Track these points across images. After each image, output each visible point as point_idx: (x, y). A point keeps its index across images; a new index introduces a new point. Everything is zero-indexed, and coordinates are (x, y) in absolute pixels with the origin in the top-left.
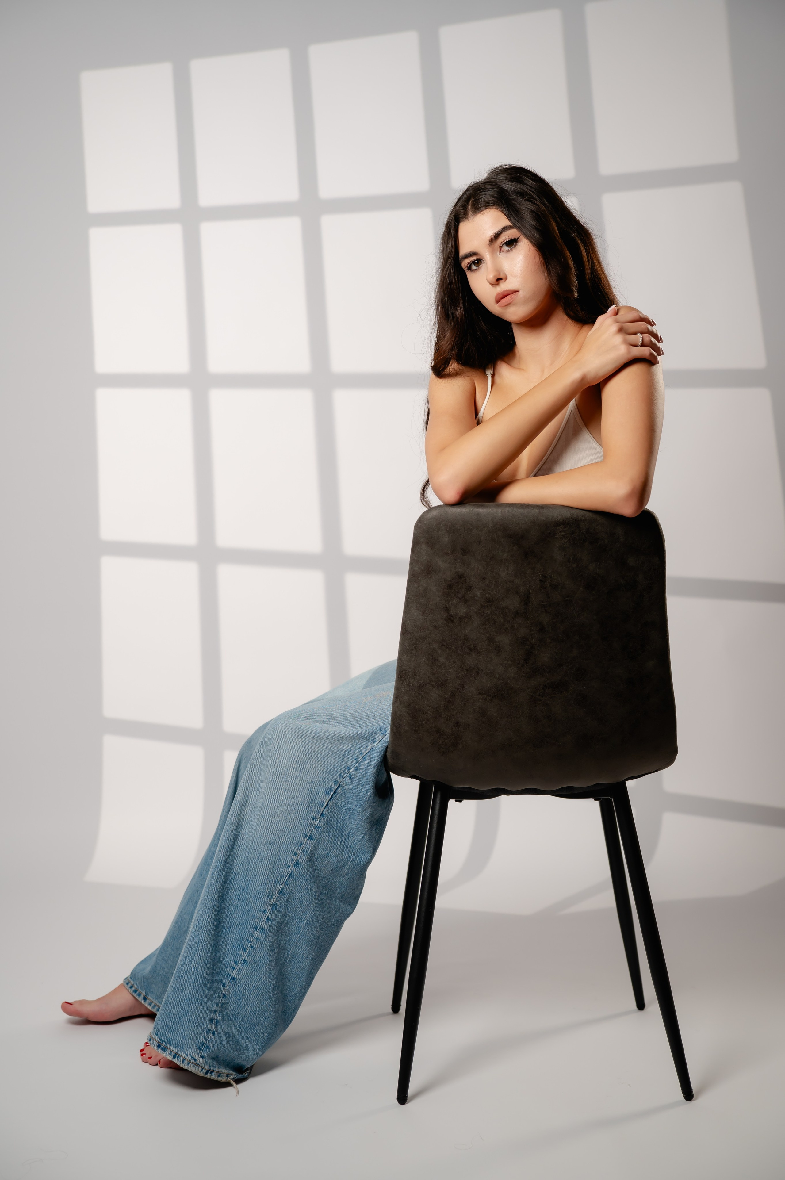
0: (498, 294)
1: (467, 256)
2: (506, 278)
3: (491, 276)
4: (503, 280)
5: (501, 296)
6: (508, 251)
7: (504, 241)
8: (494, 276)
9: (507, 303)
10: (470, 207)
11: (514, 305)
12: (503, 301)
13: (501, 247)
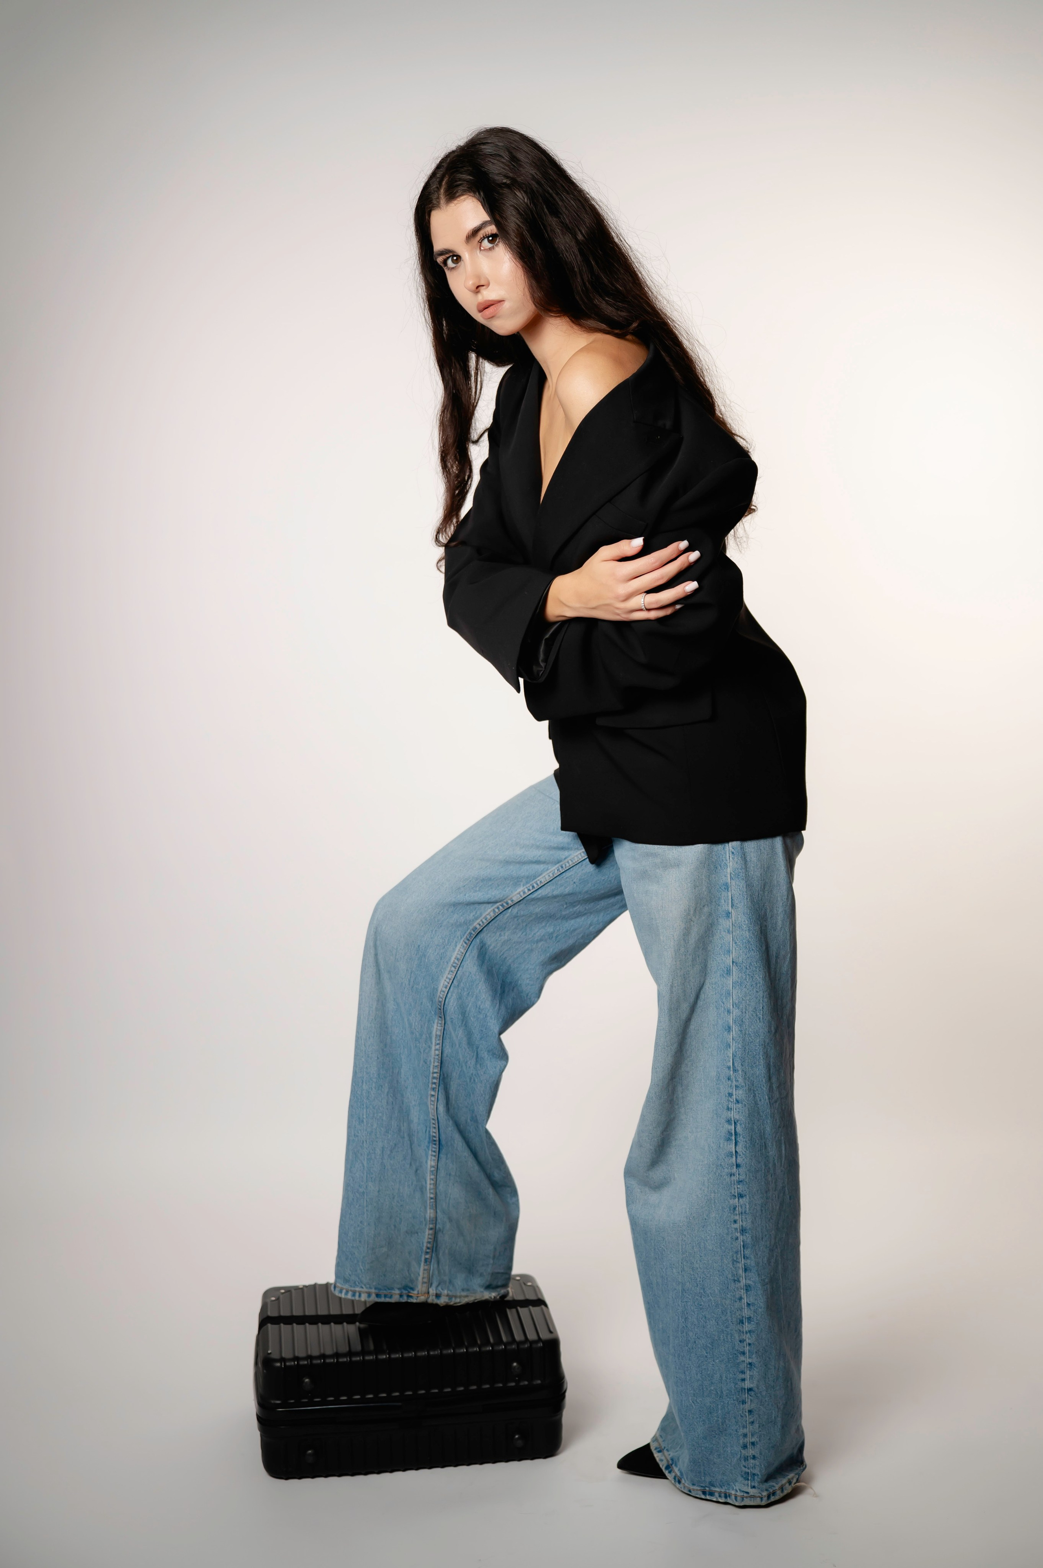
0: (479, 304)
1: (442, 253)
2: (488, 285)
3: (471, 283)
4: (485, 287)
5: (482, 307)
6: (490, 249)
7: (484, 237)
8: (473, 284)
9: (491, 316)
10: (442, 191)
11: (499, 317)
12: (488, 312)
13: (481, 243)
